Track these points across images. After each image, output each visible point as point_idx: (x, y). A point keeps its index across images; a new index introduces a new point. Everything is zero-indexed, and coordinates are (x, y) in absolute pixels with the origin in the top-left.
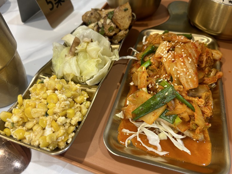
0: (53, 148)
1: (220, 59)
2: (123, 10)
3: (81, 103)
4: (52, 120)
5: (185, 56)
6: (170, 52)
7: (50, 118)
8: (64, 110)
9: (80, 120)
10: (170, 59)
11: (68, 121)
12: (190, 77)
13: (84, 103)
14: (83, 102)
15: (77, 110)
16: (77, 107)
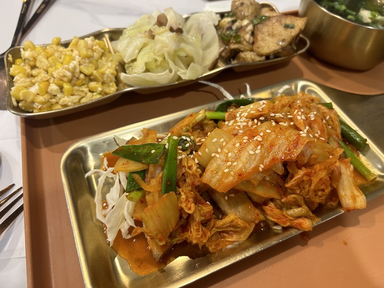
0: (23, 106)
1: (348, 211)
2: (283, 25)
3: (91, 90)
4: (45, 79)
5: (257, 140)
6: (256, 121)
7: (45, 77)
8: (62, 80)
9: (70, 104)
10: (237, 128)
11: (59, 95)
12: (226, 171)
13: (95, 94)
14: (94, 90)
15: (81, 94)
16: (82, 91)
